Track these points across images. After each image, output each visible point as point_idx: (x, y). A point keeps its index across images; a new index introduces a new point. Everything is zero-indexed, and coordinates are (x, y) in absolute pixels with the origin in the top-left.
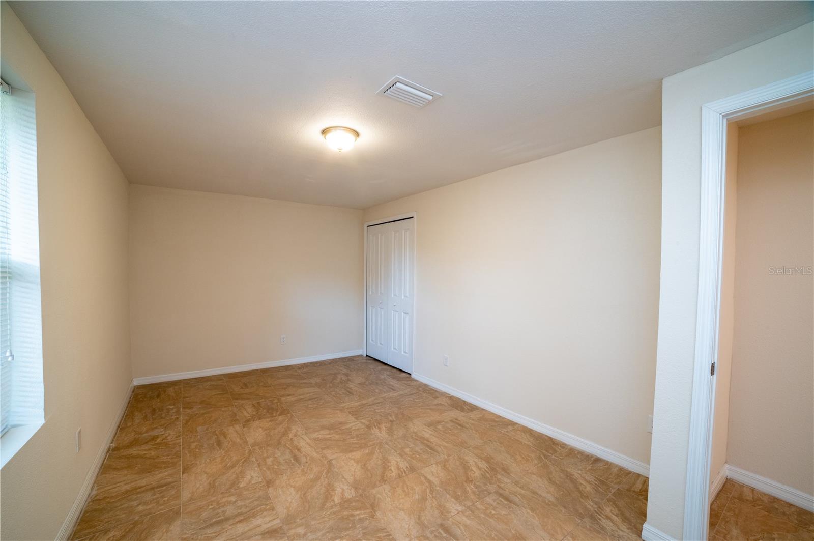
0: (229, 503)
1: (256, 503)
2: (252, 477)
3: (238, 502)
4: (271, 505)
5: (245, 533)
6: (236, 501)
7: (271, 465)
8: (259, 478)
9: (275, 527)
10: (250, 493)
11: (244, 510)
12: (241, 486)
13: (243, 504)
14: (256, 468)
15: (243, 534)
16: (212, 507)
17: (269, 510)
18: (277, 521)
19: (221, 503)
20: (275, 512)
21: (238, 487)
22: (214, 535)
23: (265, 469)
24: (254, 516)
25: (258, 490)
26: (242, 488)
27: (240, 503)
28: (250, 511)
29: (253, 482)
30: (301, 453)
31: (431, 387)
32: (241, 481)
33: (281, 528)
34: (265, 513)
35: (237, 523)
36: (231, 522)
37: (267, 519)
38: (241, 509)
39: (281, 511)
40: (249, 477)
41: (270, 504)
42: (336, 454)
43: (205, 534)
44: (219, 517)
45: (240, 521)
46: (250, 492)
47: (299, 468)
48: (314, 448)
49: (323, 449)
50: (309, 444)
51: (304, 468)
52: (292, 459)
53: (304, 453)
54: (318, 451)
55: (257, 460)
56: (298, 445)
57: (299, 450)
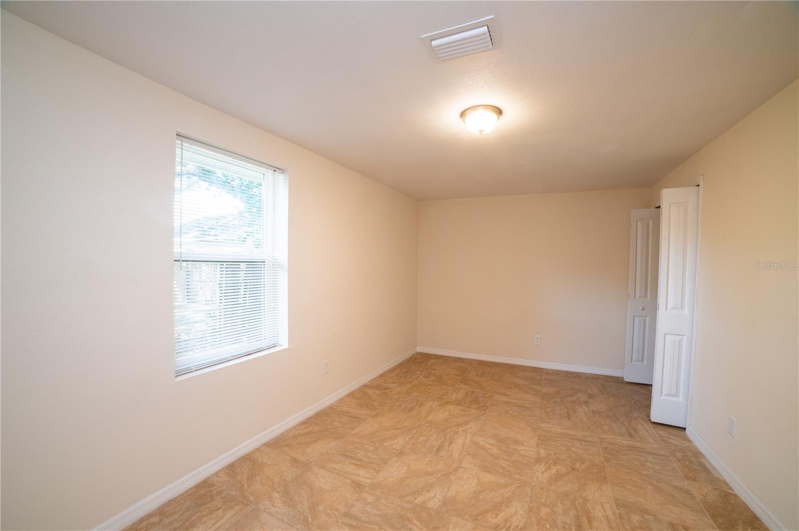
15: (346, 472)
31: (704, 461)
42: (472, 465)
47: (431, 456)
48: (463, 449)
49: (469, 454)
50: (464, 444)
51: (434, 460)
52: (436, 447)
53: (450, 448)
54: (462, 453)
55: (415, 434)
56: (456, 439)
57: (451, 443)
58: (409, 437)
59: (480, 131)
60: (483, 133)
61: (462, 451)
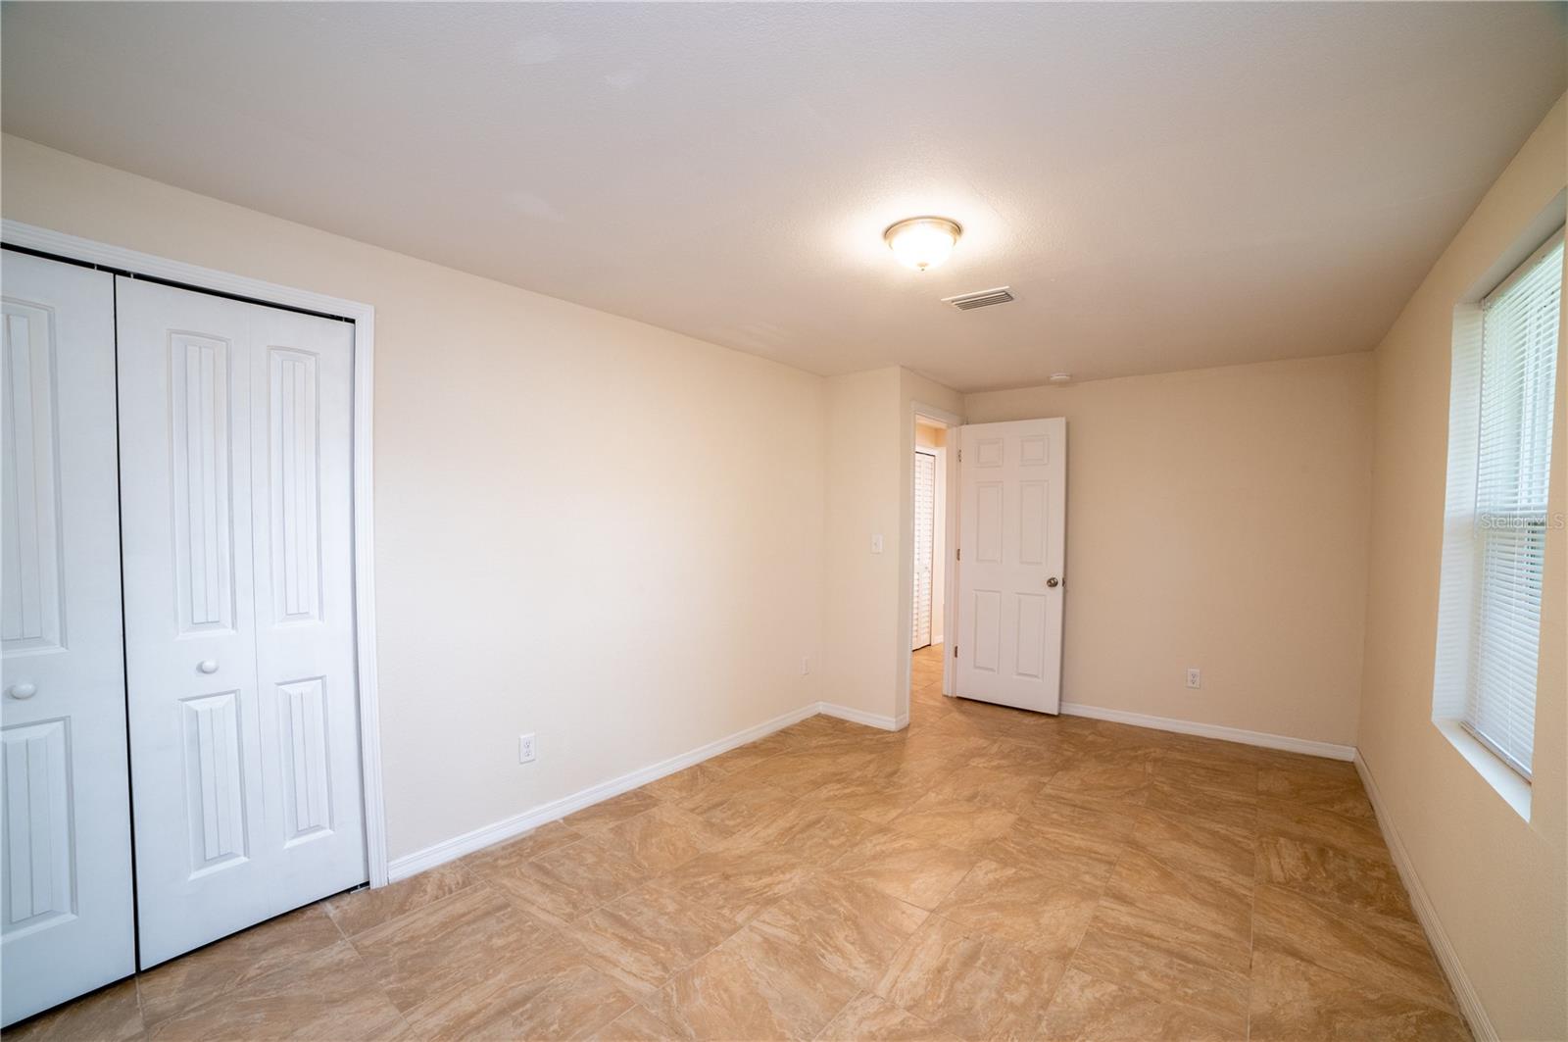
0: (1153, 973)
1: (1112, 942)
2: (1082, 989)
3: (1138, 964)
4: (1093, 924)
5: (1153, 920)
6: (1142, 968)
7: (1027, 983)
8: (1072, 977)
9: (1112, 900)
10: (1108, 962)
11: (1137, 947)
12: (1113, 988)
13: (1132, 956)
14: (1059, 1000)
15: (1157, 921)
16: (1187, 990)
17: (1102, 921)
18: (1103, 902)
19: (1169, 985)
20: (1098, 914)
21: (1120, 989)
22: (1199, 948)
23: (1045, 986)
24: (1127, 929)
25: (1093, 958)
26: (1116, 984)
27: (1137, 961)
28: (1130, 939)
29: (1088, 978)
30: (948, 960)
32: (1106, 997)
33: (1107, 895)
34: (1110, 921)
35: (1158, 939)
36: (1164, 945)
37: (1114, 914)
38: (1141, 951)
39: (1087, 910)
40: (1089, 993)
41: (1093, 927)
43: (1209, 957)
44: (1180, 965)
45: (1152, 936)
46: (1107, 965)
47: (991, 941)
48: (914, 950)
49: (907, 936)
50: (905, 968)
51: (986, 933)
52: (979, 964)
53: (944, 956)
54: (920, 941)
55: (1040, 1018)
56: (924, 983)
57: (940, 971)
58: (1055, 1009)
59: (921, 265)
60: (926, 268)
61: (918, 945)
